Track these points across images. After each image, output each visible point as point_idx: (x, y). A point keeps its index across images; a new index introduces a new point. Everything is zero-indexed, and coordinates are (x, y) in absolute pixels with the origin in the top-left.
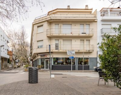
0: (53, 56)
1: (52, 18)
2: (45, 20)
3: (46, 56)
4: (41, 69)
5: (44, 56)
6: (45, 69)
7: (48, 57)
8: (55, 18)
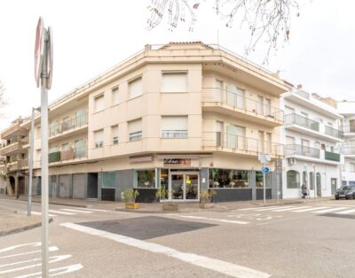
0: (212, 165)
1: (225, 60)
2: (200, 59)
3: (187, 162)
4: (161, 201)
5: (179, 163)
6: (185, 200)
7: (194, 164)
8: (229, 62)
